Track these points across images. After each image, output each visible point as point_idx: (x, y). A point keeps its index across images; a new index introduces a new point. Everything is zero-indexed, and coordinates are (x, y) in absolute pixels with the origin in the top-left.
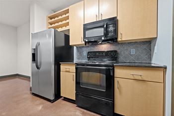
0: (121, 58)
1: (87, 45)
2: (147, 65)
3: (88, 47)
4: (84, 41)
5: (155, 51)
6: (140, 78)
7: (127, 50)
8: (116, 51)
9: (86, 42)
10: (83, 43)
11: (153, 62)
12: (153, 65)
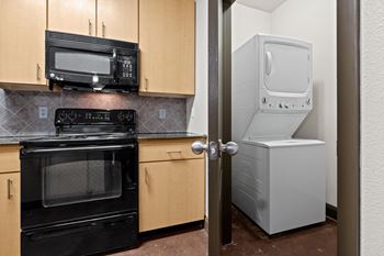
0: (143, 126)
1: (55, 90)
2: (182, 135)
3: (58, 95)
4: (48, 76)
5: (193, 114)
6: (179, 157)
7: (153, 110)
8: (133, 111)
9: (52, 82)
10: (44, 82)
11: (188, 131)
12: (189, 135)
